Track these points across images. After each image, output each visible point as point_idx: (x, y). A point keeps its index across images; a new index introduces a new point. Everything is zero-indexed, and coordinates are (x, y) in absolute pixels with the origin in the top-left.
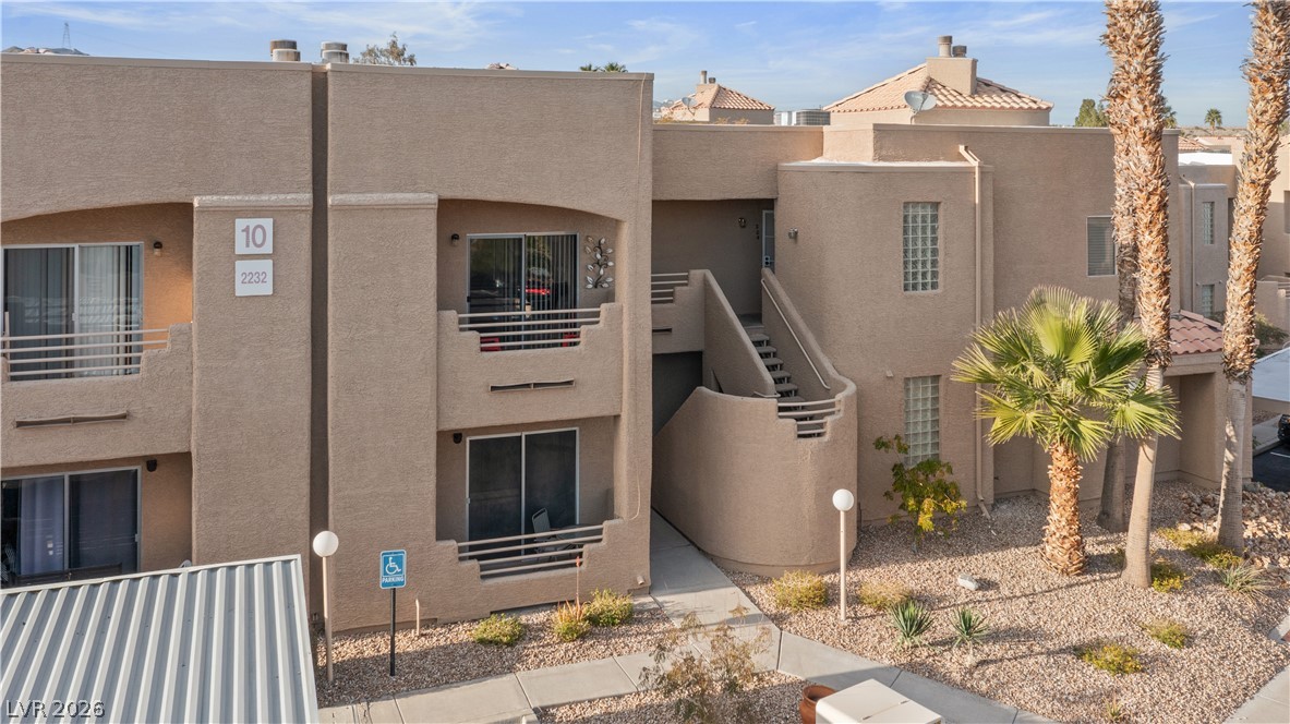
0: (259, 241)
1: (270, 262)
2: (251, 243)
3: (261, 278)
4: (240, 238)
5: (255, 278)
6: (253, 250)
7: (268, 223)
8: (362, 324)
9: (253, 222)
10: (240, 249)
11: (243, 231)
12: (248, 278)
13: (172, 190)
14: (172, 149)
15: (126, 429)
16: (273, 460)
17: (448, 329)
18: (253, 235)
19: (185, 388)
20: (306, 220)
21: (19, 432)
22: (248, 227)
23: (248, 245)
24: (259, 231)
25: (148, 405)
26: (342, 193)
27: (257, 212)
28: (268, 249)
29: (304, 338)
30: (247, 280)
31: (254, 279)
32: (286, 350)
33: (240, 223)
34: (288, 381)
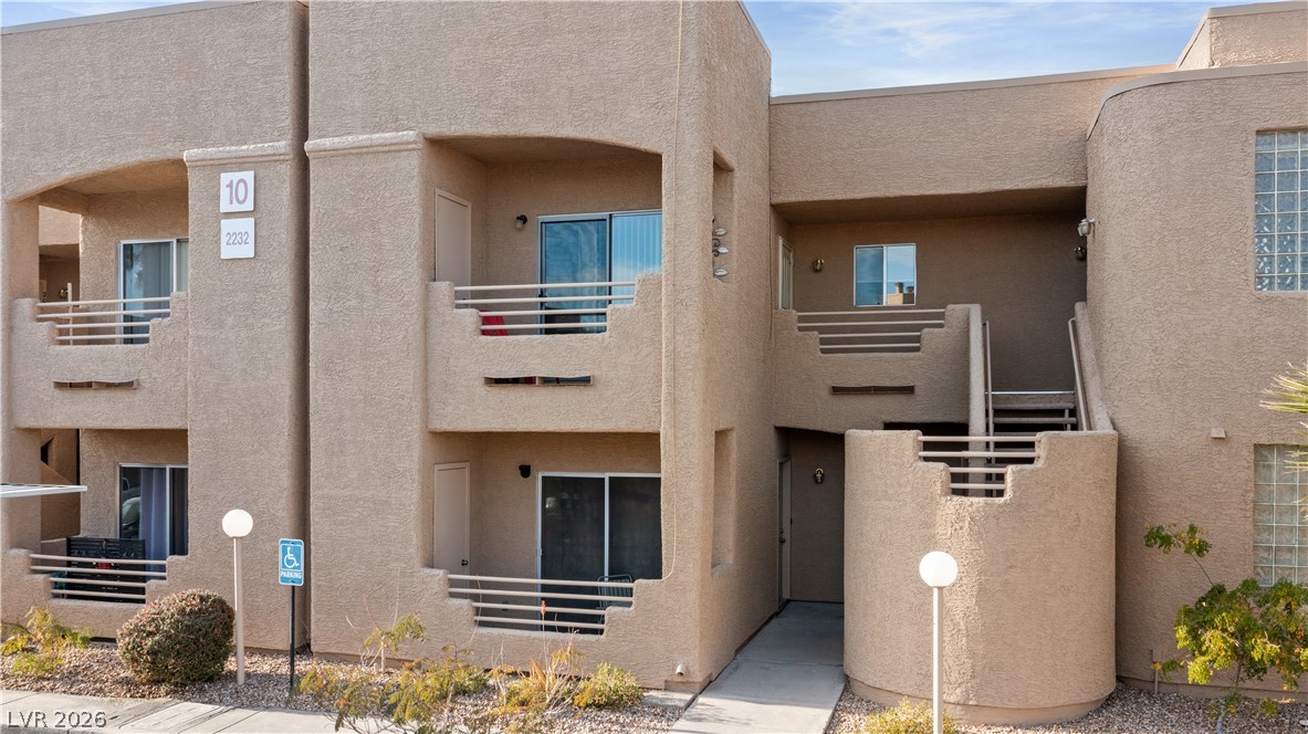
0: (241, 198)
1: (251, 221)
2: (234, 200)
3: (244, 238)
4: (224, 193)
5: (238, 238)
6: (236, 207)
7: (249, 176)
8: (341, 293)
9: (235, 176)
10: (225, 207)
11: (227, 186)
12: (233, 238)
13: (168, 146)
14: (167, 102)
15: (137, 398)
16: (256, 445)
17: (438, 304)
18: (236, 189)
19: (183, 359)
20: (287, 172)
21: (57, 393)
22: (232, 181)
23: (231, 203)
24: (242, 185)
25: (154, 375)
26: (321, 137)
27: (240, 164)
28: (249, 206)
29: (284, 308)
30: (231, 241)
31: (237, 240)
32: (267, 321)
33: (225, 178)
34: (269, 356)
